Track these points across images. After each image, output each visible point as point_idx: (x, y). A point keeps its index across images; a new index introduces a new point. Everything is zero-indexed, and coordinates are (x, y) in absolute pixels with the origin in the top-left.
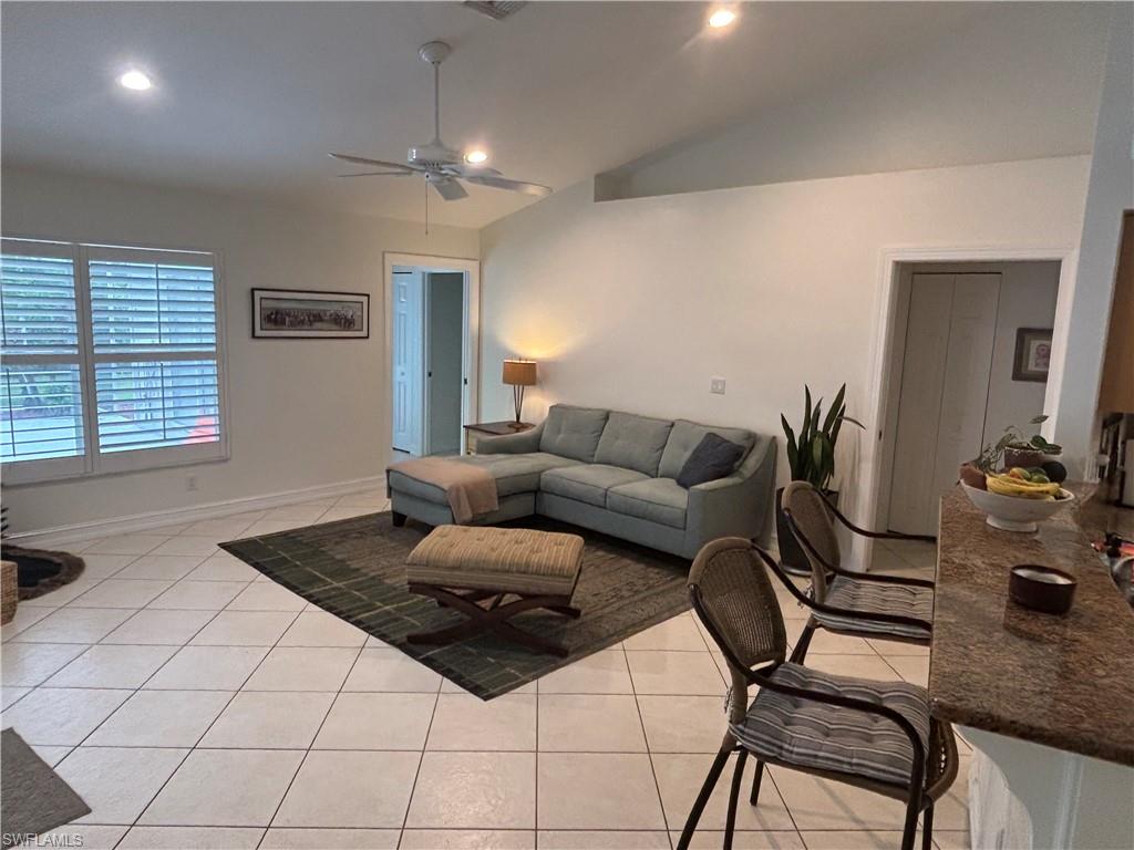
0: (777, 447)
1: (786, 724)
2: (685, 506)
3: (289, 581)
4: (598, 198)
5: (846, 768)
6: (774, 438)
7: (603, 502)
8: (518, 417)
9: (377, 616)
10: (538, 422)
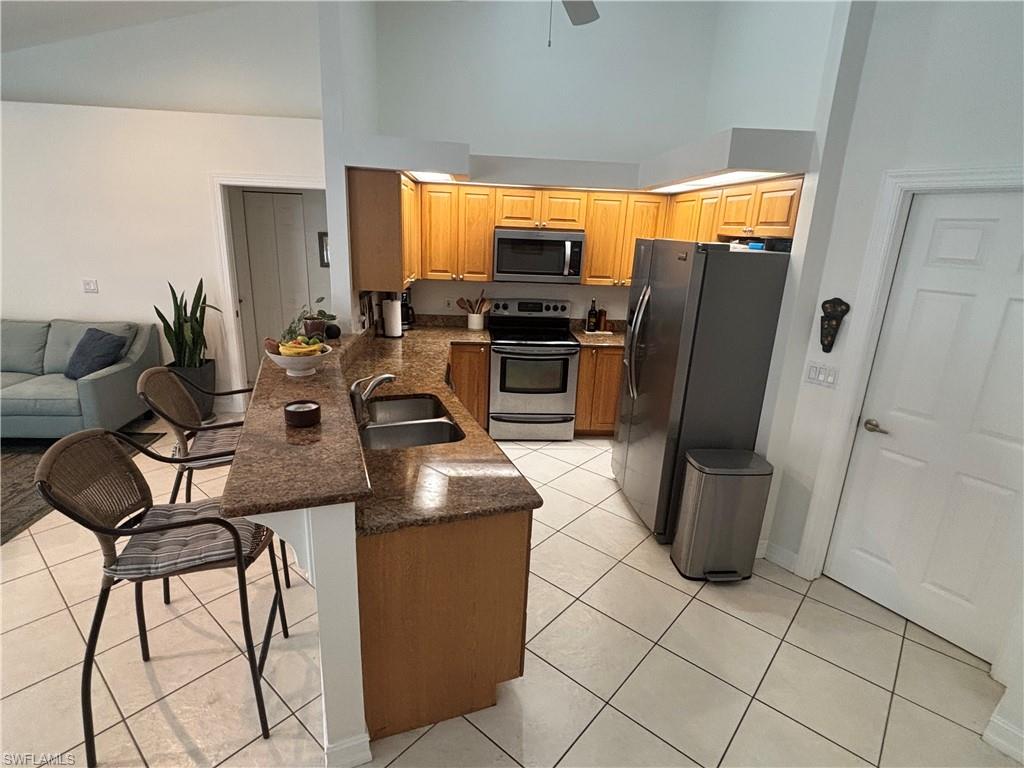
1: (154, 550)
5: (198, 562)
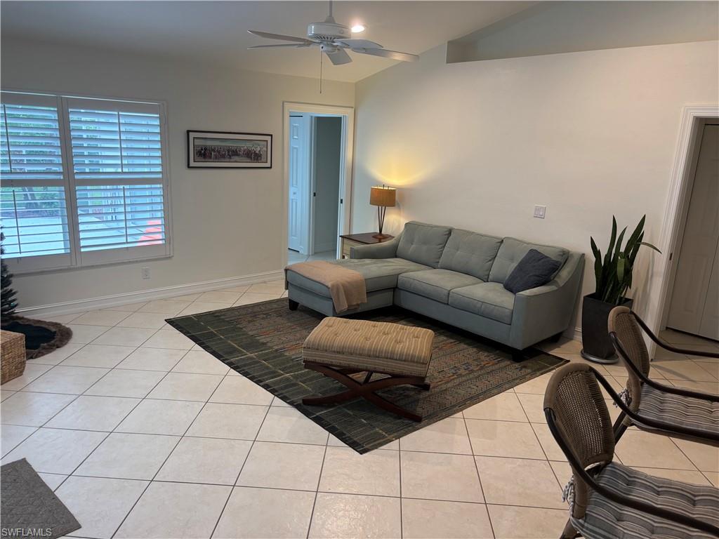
0: (585, 261)
1: (618, 520)
2: (511, 308)
3: (216, 350)
4: (448, 61)
6: (584, 254)
7: (446, 300)
8: (381, 230)
9: (280, 380)
10: (396, 235)
